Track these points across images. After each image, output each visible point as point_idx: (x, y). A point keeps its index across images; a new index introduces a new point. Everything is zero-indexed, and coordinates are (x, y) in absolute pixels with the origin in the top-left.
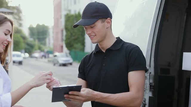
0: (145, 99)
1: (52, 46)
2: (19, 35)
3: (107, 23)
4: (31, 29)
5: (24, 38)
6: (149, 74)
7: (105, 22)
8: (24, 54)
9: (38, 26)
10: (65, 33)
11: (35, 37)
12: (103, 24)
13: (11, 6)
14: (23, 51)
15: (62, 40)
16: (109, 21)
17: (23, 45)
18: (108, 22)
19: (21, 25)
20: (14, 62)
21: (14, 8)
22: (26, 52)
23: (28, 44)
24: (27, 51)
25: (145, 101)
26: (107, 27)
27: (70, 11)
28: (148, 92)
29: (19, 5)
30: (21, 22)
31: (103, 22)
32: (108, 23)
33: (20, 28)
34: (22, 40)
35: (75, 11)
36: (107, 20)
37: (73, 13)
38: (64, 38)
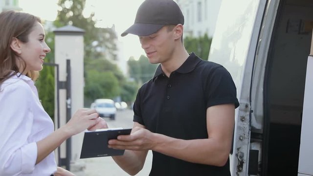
0: (243, 154)
2: (111, 74)
3: (176, 33)
4: (131, 64)
5: (120, 77)
6: (248, 113)
7: (173, 30)
8: (120, 104)
11: (139, 76)
12: (170, 33)
13: (100, 28)
14: (119, 99)
16: (179, 28)
17: (118, 90)
18: (177, 30)
19: (115, 57)
21: (105, 31)
22: (122, 100)
23: (126, 88)
24: (125, 98)
25: (242, 157)
26: (176, 38)
27: (191, 32)
28: (247, 143)
29: (114, 25)
30: (115, 52)
31: (170, 30)
32: (178, 32)
33: (114, 62)
34: (116, 81)
36: (175, 28)
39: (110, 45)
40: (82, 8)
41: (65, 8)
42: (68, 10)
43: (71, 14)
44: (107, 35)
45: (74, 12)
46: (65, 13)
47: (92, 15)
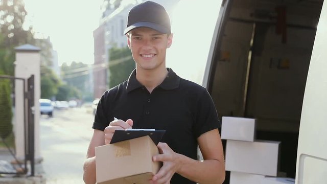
1: (92, 91)
4: (64, 68)
5: (55, 81)
9: (74, 64)
10: (109, 74)
14: (54, 98)
15: (106, 83)
19: (50, 64)
20: (42, 113)
21: (41, 41)
22: (57, 99)
24: (59, 98)
27: (116, 44)
29: (49, 37)
33: (49, 68)
34: (52, 83)
35: (123, 45)
37: (119, 47)
38: (108, 81)
39: (45, 53)
40: (22, 22)
41: (7, 22)
42: (9, 24)
43: (12, 27)
44: (43, 45)
45: (14, 25)
46: (7, 27)
47: (31, 28)
